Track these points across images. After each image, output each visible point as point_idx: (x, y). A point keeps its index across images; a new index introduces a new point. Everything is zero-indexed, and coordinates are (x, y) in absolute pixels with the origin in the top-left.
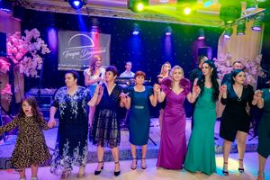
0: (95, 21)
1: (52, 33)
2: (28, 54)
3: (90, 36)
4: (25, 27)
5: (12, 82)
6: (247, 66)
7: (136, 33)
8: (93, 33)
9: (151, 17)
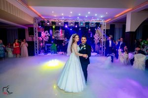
0: (61, 27)
2: (46, 36)
4: (45, 30)
5: (42, 42)
8: (60, 30)
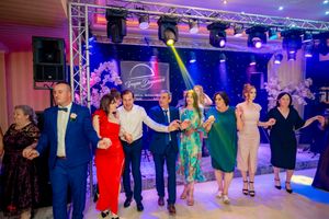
0: (155, 51)
1: (113, 64)
2: (97, 86)
3: (150, 65)
6: (298, 89)
7: (192, 61)
8: (153, 63)
9: (205, 45)
